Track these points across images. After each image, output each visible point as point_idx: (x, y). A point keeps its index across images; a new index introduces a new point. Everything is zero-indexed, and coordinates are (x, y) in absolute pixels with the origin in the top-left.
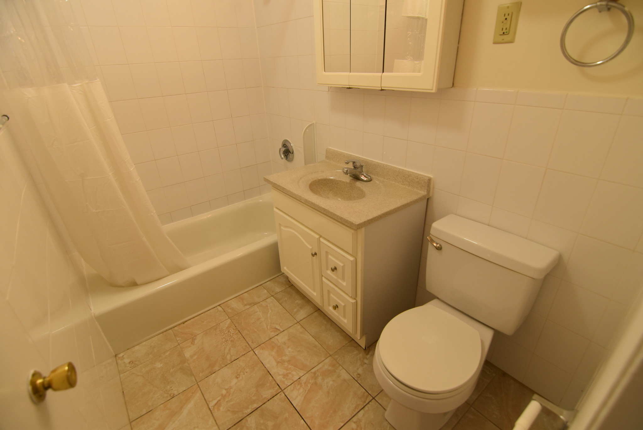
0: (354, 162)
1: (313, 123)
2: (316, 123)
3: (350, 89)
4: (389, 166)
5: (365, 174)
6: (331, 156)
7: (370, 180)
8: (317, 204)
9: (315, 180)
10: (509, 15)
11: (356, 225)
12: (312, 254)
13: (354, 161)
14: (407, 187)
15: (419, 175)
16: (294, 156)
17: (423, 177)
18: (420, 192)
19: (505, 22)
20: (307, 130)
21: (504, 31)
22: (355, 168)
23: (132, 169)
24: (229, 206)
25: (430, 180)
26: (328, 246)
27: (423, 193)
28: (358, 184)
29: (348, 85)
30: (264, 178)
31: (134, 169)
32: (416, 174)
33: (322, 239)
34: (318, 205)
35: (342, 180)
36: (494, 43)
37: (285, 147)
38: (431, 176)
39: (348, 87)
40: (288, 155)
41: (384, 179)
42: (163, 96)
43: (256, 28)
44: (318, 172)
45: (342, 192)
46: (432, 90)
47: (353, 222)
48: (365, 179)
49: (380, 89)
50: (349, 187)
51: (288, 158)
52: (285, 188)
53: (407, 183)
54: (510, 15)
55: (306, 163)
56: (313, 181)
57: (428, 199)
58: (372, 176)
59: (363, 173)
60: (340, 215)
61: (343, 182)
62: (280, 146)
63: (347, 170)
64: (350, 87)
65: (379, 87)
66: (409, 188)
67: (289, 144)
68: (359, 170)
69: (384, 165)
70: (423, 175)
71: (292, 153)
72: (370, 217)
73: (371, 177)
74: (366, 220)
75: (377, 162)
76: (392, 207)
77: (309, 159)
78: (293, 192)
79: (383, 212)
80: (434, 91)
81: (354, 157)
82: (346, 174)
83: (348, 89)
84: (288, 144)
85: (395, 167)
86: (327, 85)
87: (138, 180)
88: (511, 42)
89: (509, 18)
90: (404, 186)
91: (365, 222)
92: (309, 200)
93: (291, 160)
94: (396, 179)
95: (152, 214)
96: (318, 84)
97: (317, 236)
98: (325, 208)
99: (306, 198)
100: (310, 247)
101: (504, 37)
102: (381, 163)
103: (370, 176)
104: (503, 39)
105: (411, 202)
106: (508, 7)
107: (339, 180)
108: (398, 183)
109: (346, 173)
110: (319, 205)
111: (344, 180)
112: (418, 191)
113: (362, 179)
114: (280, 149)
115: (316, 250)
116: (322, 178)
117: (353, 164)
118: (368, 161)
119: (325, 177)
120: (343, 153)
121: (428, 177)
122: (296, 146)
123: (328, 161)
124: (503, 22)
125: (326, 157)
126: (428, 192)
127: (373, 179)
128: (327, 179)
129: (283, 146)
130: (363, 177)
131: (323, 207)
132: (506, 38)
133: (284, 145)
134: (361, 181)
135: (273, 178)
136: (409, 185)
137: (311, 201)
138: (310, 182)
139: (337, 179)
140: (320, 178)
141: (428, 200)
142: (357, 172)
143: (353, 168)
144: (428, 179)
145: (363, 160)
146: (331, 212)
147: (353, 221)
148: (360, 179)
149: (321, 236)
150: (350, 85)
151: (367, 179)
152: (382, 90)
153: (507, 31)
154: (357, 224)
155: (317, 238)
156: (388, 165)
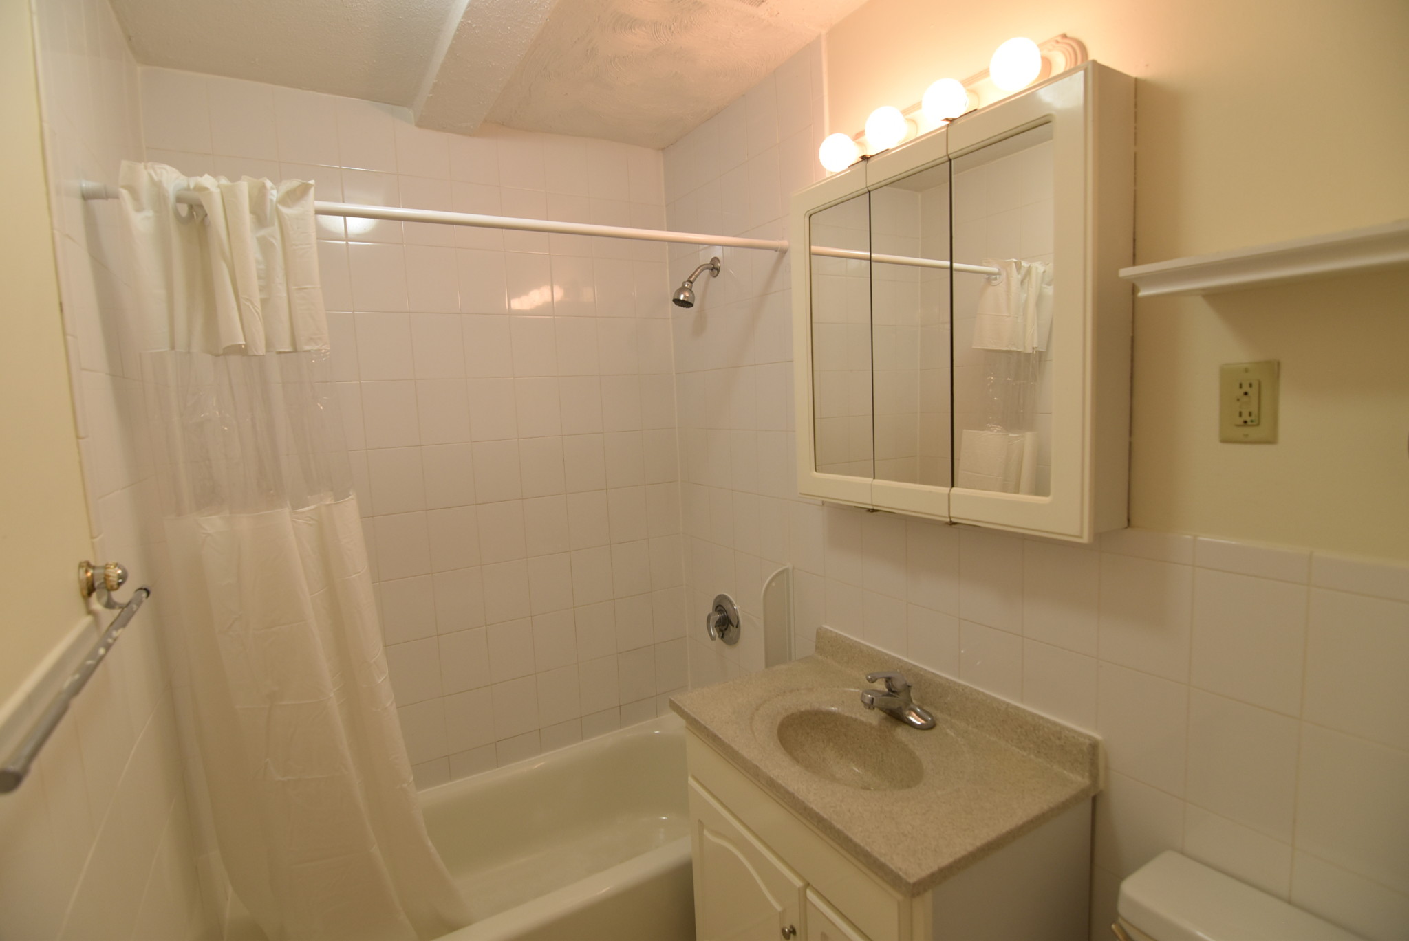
0: (888, 680)
1: (787, 569)
2: (793, 568)
3: (875, 513)
4: (978, 692)
5: (919, 710)
6: (829, 646)
7: (930, 726)
8: (800, 798)
9: (793, 714)
10: (1251, 385)
11: (908, 884)
12: (783, 931)
13: (889, 675)
14: (1032, 756)
15: (1064, 728)
16: (739, 633)
17: (1074, 737)
18: (1071, 775)
19: (1245, 399)
20: (773, 584)
21: (1246, 417)
22: (893, 692)
23: (381, 680)
24: (585, 742)
25: (1094, 746)
26: (827, 918)
27: (1079, 780)
28: (901, 733)
29: (870, 503)
30: (671, 701)
31: (386, 678)
32: (1055, 724)
33: (810, 895)
34: (803, 802)
35: (858, 716)
36: (1224, 441)
37: (720, 611)
38: (1097, 736)
39: (871, 507)
40: (726, 629)
41: (968, 725)
42: (476, 504)
43: (674, 373)
44: (798, 690)
45: (861, 747)
46: (1080, 537)
47: (901, 873)
48: (919, 723)
49: (948, 520)
50: (879, 738)
51: (726, 637)
52: (720, 736)
53: (1031, 746)
54: (1255, 386)
55: (768, 664)
56: (788, 717)
57: (1094, 799)
58: (938, 715)
59: (912, 706)
60: (862, 845)
61: (862, 723)
62: (709, 608)
63: (873, 699)
64: (875, 508)
65: (945, 517)
66: (1040, 760)
67: (730, 606)
68: (902, 697)
69: (965, 687)
70: (1075, 731)
71: (735, 624)
72: (945, 861)
73: (933, 715)
74: (935, 868)
75: (947, 679)
76: (1004, 825)
77: (776, 654)
78: (740, 751)
79: (979, 843)
80: (1085, 539)
81: (886, 658)
82: (869, 708)
83: (869, 513)
84: (727, 606)
85: (995, 699)
86: (820, 499)
87: (388, 705)
88: (1271, 440)
89: (1253, 392)
90: (1025, 754)
91: (933, 875)
92: (780, 782)
93: (732, 642)
94: (999, 731)
95: (405, 785)
96: (801, 494)
97: (799, 883)
98: (821, 813)
99: (772, 776)
100: (779, 908)
101: (1246, 430)
102: (955, 683)
103: (930, 715)
104: (1247, 436)
105: (1052, 810)
106: (1246, 370)
107: (851, 718)
108: (1007, 741)
109: (871, 705)
110: (806, 802)
111: (863, 719)
112: (1065, 772)
113: (910, 721)
114: (709, 616)
115: (793, 919)
116: (808, 707)
117: (887, 682)
118: (922, 673)
119: (816, 706)
120: (860, 643)
121: (1089, 738)
122: (746, 609)
123: (820, 658)
124: (1238, 400)
125: (817, 648)
126: (1094, 777)
127: (937, 722)
128: (822, 711)
129: (716, 610)
130: (914, 719)
131: (817, 810)
132: (1252, 432)
133: (717, 606)
134: (907, 727)
135: (688, 700)
136: (1039, 752)
137: (783, 785)
138: (779, 721)
139: (846, 714)
140: (803, 709)
141: (1095, 801)
142: (895, 703)
143: (886, 690)
144: (1090, 745)
145: (909, 670)
146: (839, 830)
147: (900, 869)
148: (906, 720)
149: (808, 885)
150: (874, 503)
151: (923, 722)
152: (952, 523)
153: (1253, 418)
154: (912, 880)
155: (799, 889)
156: (976, 690)
